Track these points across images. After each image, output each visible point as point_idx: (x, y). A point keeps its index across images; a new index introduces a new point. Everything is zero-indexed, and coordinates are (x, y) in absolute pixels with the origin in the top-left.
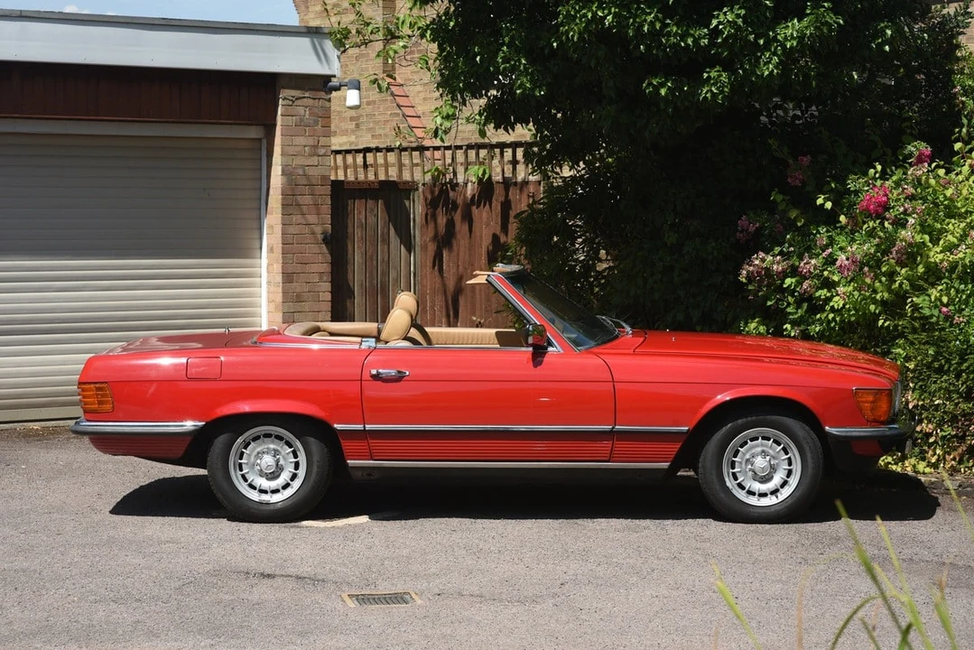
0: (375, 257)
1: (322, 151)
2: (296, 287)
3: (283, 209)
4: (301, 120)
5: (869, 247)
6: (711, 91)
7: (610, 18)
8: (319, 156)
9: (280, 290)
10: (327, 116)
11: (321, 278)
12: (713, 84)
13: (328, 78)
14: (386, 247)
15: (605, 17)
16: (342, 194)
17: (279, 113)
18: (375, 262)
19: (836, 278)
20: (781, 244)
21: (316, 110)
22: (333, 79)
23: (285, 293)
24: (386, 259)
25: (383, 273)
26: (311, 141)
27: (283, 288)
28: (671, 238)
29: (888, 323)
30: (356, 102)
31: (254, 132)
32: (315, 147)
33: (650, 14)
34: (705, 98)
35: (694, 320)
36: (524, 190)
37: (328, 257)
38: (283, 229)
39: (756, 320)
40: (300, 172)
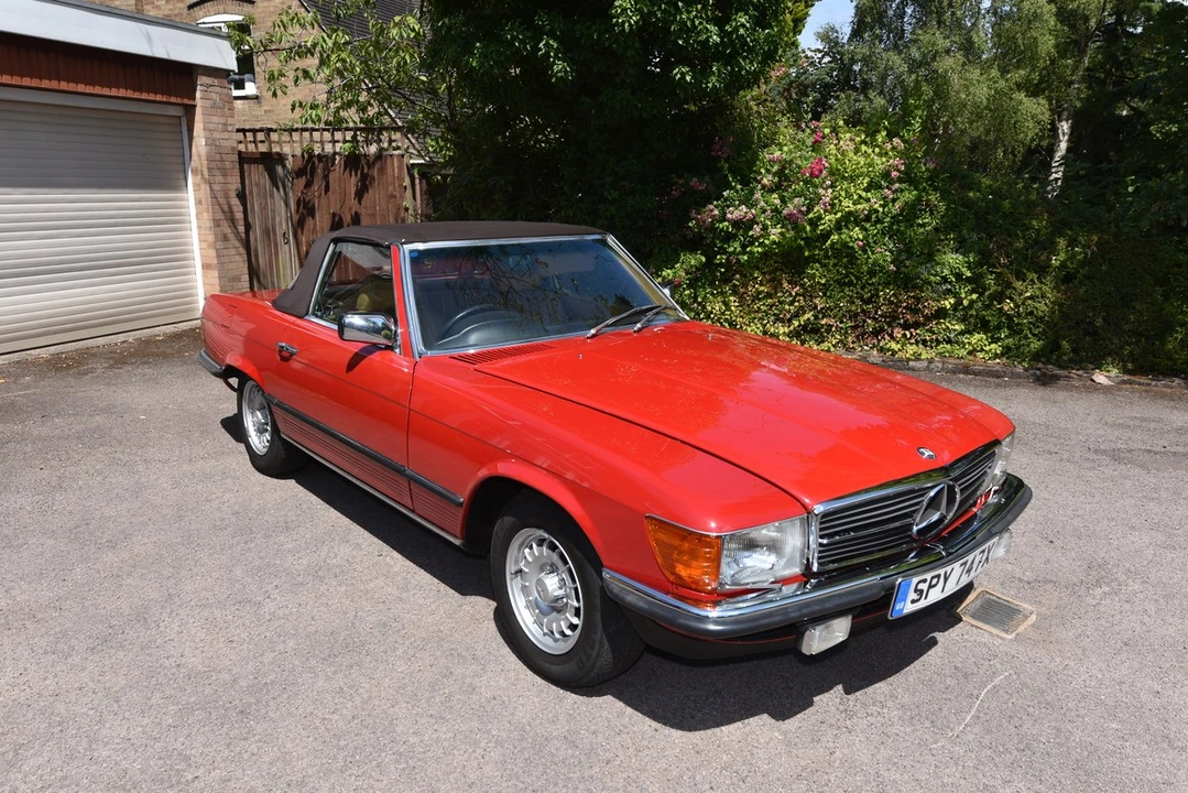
0: (266, 208)
1: (230, 128)
2: (223, 230)
3: (208, 171)
4: (214, 104)
8: (228, 133)
9: (211, 232)
10: (229, 102)
13: (228, 72)
16: (244, 159)
17: (198, 96)
18: (266, 211)
19: (769, 223)
21: (223, 96)
22: (232, 73)
23: (215, 234)
24: (273, 209)
25: (271, 218)
26: (222, 120)
27: (214, 231)
30: (254, 92)
31: (176, 110)
32: (225, 125)
36: (389, 161)
37: (241, 209)
38: (210, 187)
39: (699, 252)
40: (217, 143)
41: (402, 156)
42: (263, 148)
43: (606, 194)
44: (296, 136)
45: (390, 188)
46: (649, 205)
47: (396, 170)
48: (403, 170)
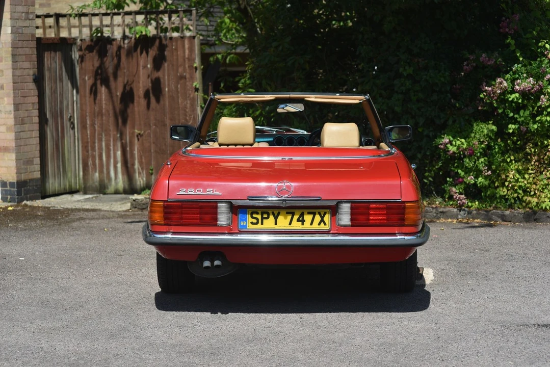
0: (56, 92)
1: (31, 16)
2: (22, 113)
3: (13, 57)
8: (30, 20)
9: (12, 116)
11: (33, 107)
14: (61, 83)
16: (43, 46)
18: (56, 95)
23: (15, 118)
24: (62, 92)
25: (60, 101)
26: (25, 9)
27: (14, 114)
32: (27, 13)
36: (179, 42)
37: (36, 93)
38: (13, 73)
39: (491, 122)
40: (20, 31)
41: (194, 37)
42: (51, 34)
43: (401, 70)
44: (85, 20)
45: (180, 70)
46: (442, 79)
47: (187, 52)
48: (194, 51)
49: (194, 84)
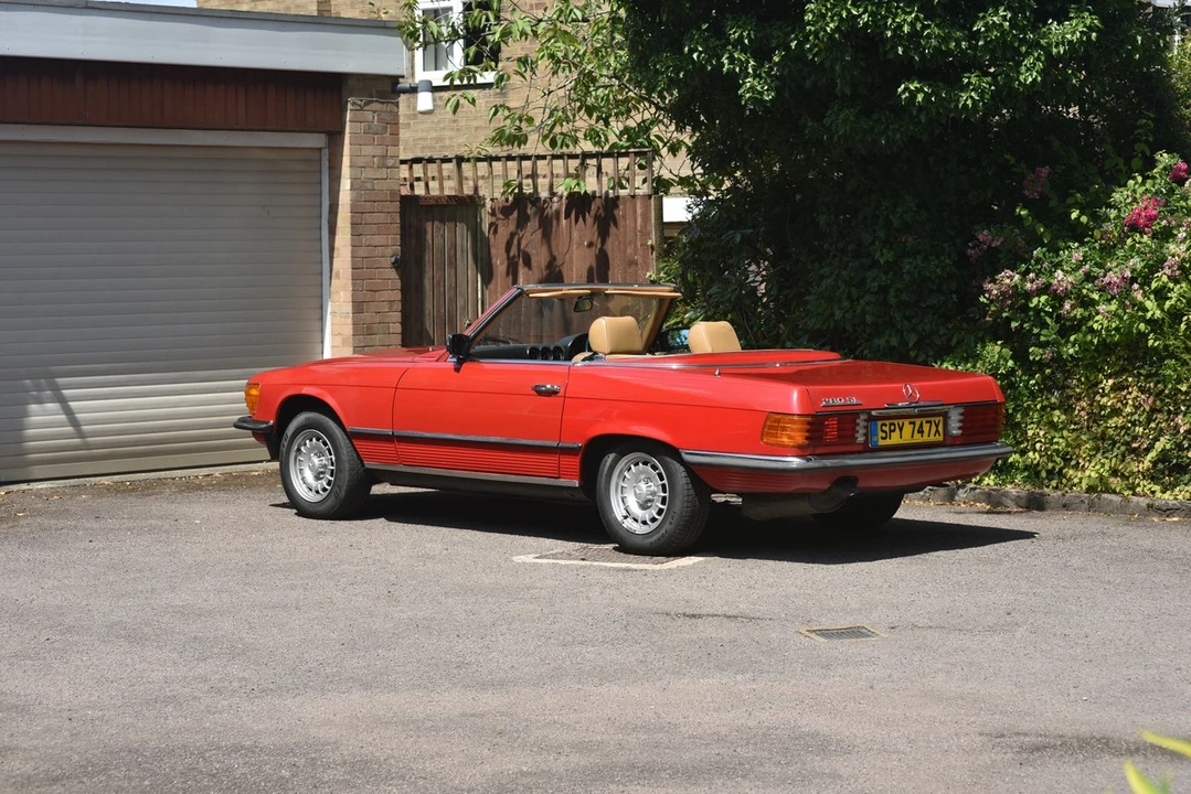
0: (442, 284)
1: (390, 162)
2: (367, 317)
3: (352, 228)
4: (370, 127)
5: (1136, 262)
6: (972, 97)
7: (865, 17)
8: (388, 168)
9: (350, 321)
10: (393, 123)
11: (390, 308)
12: (972, 90)
13: (394, 80)
14: (453, 271)
15: (860, 16)
17: (348, 119)
18: (442, 289)
19: (1096, 296)
20: (1026, 261)
21: (384, 115)
22: (401, 80)
23: (355, 324)
24: (453, 285)
25: (450, 299)
26: (379, 151)
27: (353, 318)
28: (885, 256)
29: (1157, 343)
30: (430, 107)
31: (316, 141)
32: (384, 157)
33: (910, 13)
34: (965, 105)
35: (910, 345)
36: (628, 205)
37: (398, 284)
38: (353, 252)
39: (999, 342)
40: (369, 186)
41: (650, 197)
42: (450, 188)
44: (497, 165)
45: (629, 251)
47: (639, 220)
48: (650, 220)
49: (648, 274)
